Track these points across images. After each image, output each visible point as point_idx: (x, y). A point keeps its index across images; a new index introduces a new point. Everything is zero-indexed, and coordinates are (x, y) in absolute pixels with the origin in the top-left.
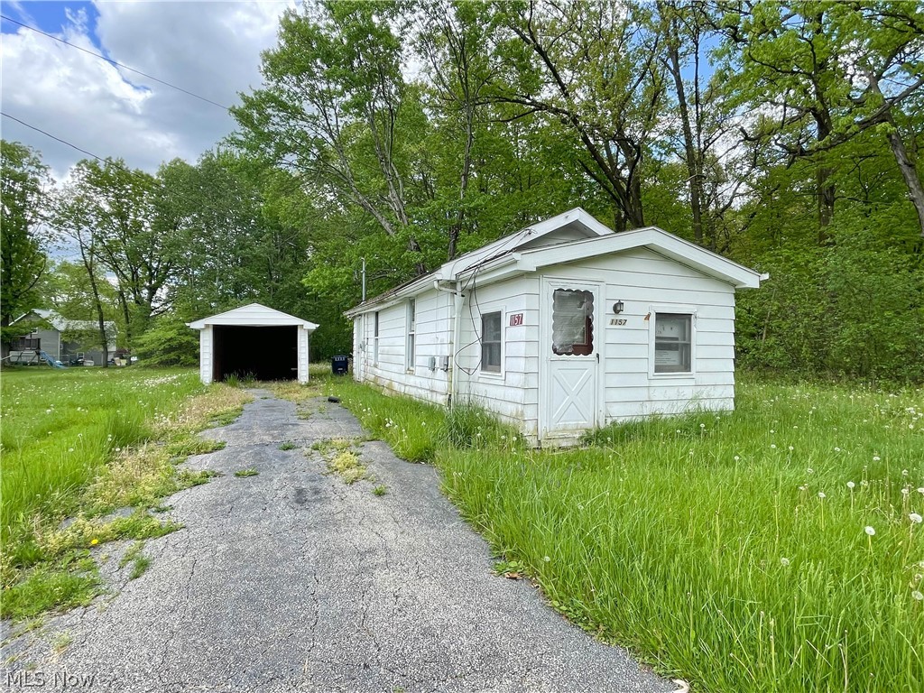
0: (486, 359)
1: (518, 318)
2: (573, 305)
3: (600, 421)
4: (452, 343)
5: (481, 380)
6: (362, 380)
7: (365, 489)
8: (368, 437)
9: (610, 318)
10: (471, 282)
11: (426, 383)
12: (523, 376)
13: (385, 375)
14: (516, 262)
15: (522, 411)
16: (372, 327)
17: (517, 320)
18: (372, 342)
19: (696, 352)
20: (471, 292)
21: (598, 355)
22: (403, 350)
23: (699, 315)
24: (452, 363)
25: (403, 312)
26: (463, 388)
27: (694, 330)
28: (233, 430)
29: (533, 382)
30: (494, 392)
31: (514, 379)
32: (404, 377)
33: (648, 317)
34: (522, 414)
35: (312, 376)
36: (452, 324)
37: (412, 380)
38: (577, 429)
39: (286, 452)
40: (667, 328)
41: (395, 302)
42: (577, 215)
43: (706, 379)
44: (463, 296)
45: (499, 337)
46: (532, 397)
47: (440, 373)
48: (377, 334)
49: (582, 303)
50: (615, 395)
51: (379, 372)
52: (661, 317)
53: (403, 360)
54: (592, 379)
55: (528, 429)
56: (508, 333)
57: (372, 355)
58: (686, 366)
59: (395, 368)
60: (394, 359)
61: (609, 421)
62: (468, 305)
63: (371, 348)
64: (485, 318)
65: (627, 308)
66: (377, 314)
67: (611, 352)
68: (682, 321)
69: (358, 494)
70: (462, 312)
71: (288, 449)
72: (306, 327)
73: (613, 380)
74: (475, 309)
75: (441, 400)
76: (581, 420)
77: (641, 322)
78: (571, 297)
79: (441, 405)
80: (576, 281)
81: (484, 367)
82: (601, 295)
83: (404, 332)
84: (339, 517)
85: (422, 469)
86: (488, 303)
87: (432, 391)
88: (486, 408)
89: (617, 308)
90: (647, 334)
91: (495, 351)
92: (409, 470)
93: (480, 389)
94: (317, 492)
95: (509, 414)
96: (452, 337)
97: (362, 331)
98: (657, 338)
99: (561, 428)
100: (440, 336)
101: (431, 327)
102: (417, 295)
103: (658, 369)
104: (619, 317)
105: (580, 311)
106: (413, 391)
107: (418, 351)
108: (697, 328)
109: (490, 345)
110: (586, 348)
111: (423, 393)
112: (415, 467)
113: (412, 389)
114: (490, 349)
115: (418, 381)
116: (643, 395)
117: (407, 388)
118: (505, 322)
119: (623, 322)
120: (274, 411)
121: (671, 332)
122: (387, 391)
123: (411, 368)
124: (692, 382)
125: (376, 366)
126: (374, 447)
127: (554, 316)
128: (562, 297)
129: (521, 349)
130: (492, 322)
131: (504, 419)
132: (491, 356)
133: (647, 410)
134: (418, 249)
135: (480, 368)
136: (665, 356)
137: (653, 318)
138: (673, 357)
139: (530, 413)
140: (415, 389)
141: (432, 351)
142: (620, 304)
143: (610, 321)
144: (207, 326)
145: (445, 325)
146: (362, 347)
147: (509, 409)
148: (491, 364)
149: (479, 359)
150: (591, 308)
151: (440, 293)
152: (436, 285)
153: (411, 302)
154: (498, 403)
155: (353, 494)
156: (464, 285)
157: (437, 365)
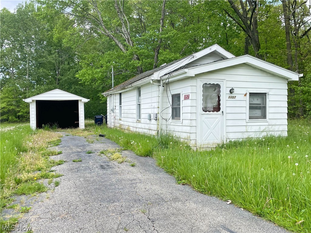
0: (174, 114)
1: (187, 96)
2: (211, 90)
3: (224, 140)
4: (158, 108)
5: (172, 124)
6: (112, 127)
7: (127, 165)
8: (123, 149)
9: (228, 96)
10: (167, 81)
11: (147, 126)
12: (190, 121)
13: (126, 123)
14: (186, 73)
15: (189, 136)
16: (118, 101)
17: (187, 97)
18: (118, 108)
19: (268, 110)
20: (167, 85)
21: (223, 112)
22: (135, 111)
23: (270, 93)
24: (159, 116)
25: (135, 93)
26: (164, 128)
27: (267, 100)
28: (61, 147)
29: (194, 123)
30: (177, 129)
31: (186, 122)
32: (135, 124)
33: (246, 95)
34: (190, 137)
35: (86, 126)
36: (159, 99)
37: (139, 125)
38: (214, 144)
39: (90, 154)
40: (255, 99)
41: (130, 89)
42: (216, 48)
43: (273, 122)
44: (163, 86)
45: (179, 105)
46: (193, 130)
47: (153, 121)
48: (120, 104)
49: (215, 89)
50: (231, 129)
51: (122, 123)
52: (251, 94)
53: (135, 116)
54: (220, 122)
55: (192, 144)
56: (184, 103)
57: (118, 114)
58: (264, 116)
59: (130, 120)
60: (130, 116)
61: (228, 140)
62: (166, 90)
63: (117, 111)
64: (173, 96)
65: (236, 91)
66: (120, 94)
67: (229, 110)
68: (263, 96)
69: (125, 166)
70: (163, 94)
71: (90, 153)
72: (83, 101)
73: (230, 123)
74: (169, 92)
75: (154, 133)
76: (215, 140)
77: (242, 97)
78: (210, 87)
79: (154, 136)
80: (213, 80)
81: (173, 118)
82: (224, 85)
83: (135, 103)
84: (120, 172)
85: (148, 159)
86: (175, 90)
87: (150, 130)
88: (174, 135)
89: (231, 91)
90: (246, 102)
91: (178, 110)
92: (143, 159)
93: (171, 128)
94: (108, 166)
95: (184, 138)
96: (159, 105)
97: (112, 103)
98: (250, 104)
99: (207, 143)
100: (153, 104)
101: (149, 101)
102: (142, 86)
103: (250, 118)
104: (232, 95)
105: (215, 93)
106: (140, 131)
107: (142, 111)
108: (269, 99)
109: (176, 108)
110: (217, 108)
111: (146, 131)
112: (145, 158)
113: (140, 129)
114: (176, 110)
115: (143, 126)
116: (243, 129)
117: (137, 129)
118: (182, 98)
119: (234, 97)
120: (76, 140)
121: (257, 101)
122: (127, 131)
123: (139, 120)
124: (267, 124)
125: (120, 120)
126: (126, 152)
127: (203, 95)
128: (206, 87)
129: (189, 109)
130: (176, 98)
131: (182, 140)
132: (176, 113)
133: (245, 136)
134: (138, 59)
135: (171, 118)
136: (254, 112)
137: (248, 95)
138: (258, 113)
139: (193, 137)
140: (141, 129)
141: (150, 111)
142: (233, 89)
143: (228, 97)
144: (33, 101)
145: (156, 100)
146: (112, 110)
147: (184, 136)
148: (176, 117)
149: (171, 115)
150: (219, 91)
151: (153, 85)
152: (151, 82)
153: (139, 89)
154: (179, 133)
155: (123, 166)
156: (164, 81)
157: (152, 118)
